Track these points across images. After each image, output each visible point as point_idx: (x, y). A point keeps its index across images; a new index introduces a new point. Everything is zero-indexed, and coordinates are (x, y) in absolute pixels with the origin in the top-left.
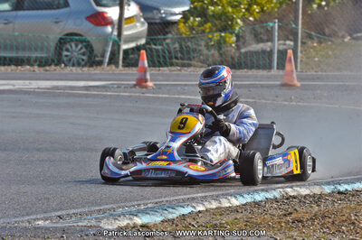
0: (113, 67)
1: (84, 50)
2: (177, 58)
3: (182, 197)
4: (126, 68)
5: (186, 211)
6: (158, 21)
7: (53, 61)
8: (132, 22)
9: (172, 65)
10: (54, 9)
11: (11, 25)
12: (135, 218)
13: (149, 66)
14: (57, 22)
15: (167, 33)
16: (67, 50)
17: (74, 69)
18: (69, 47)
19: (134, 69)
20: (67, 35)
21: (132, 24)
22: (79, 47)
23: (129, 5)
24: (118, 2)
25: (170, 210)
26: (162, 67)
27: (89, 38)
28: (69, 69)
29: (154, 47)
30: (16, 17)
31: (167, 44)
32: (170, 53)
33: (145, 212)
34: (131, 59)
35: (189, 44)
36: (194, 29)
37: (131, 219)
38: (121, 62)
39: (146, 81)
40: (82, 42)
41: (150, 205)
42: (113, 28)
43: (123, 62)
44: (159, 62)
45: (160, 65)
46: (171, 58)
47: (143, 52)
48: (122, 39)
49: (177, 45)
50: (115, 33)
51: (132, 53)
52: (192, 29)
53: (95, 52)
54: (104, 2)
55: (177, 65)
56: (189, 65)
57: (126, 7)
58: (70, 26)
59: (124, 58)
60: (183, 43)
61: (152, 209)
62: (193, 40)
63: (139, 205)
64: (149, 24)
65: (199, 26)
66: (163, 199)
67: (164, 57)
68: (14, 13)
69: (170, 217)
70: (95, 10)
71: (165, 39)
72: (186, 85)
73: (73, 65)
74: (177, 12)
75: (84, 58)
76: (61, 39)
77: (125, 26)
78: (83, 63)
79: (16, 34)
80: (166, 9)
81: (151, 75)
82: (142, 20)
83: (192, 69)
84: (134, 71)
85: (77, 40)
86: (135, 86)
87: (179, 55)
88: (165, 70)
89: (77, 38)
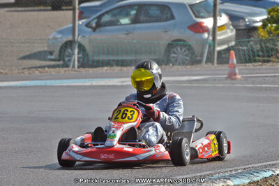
0: (210, 65)
1: (187, 52)
2: (259, 56)
3: (264, 164)
4: (220, 65)
5: (268, 174)
6: (243, 28)
7: (163, 61)
8: (223, 29)
9: (255, 61)
10: (163, 21)
11: (131, 35)
12: (228, 181)
13: (238, 63)
14: (165, 32)
15: (250, 37)
16: (174, 53)
17: (180, 67)
18: (176, 51)
19: (226, 65)
20: (174, 41)
21: (223, 31)
22: (183, 50)
23: (221, 16)
24: (212, 14)
25: (255, 174)
26: (247, 63)
27: (190, 43)
28: (176, 67)
29: (241, 48)
30: (134, 29)
31: (251, 46)
32: (253, 52)
33: (235, 176)
34: (223, 57)
35: (268, 45)
36: (271, 33)
37: (225, 182)
38: (216, 61)
39: (235, 74)
40: (185, 46)
41: (239, 171)
42: (209, 35)
43: (218, 60)
44: (245, 59)
45: (246, 62)
46: (254, 56)
47: (232, 52)
48: (216, 43)
49: (259, 46)
50: (211, 38)
51: (225, 54)
52: (270, 33)
53: (196, 53)
54: (202, 14)
55: (259, 61)
56: (269, 61)
57: (218, 18)
58: (176, 34)
59: (218, 58)
60: (263, 44)
61: (241, 174)
62: (271, 42)
63: (231, 171)
64: (236, 30)
65: (275, 30)
66: (249, 166)
67: (249, 56)
68: (133, 26)
69: (256, 179)
70: (195, 21)
71: (249, 42)
72: (266, 77)
73: (179, 64)
74: (258, 20)
75: (188, 58)
76: (169, 44)
77: (218, 33)
78: (187, 62)
79: (135, 41)
80: (249, 18)
81: (239, 70)
82: (231, 27)
83: (271, 64)
84: (226, 67)
85: (181, 45)
86: (227, 78)
87: (261, 53)
88: (250, 65)
89: (181, 43)
